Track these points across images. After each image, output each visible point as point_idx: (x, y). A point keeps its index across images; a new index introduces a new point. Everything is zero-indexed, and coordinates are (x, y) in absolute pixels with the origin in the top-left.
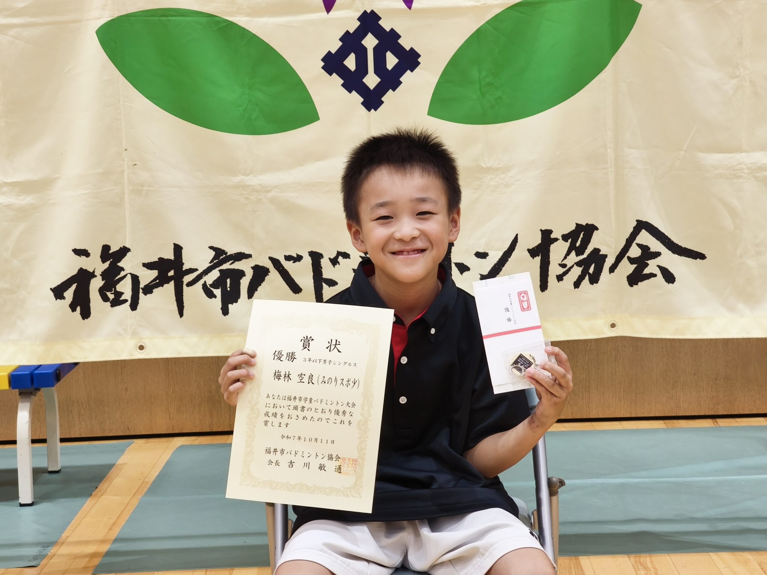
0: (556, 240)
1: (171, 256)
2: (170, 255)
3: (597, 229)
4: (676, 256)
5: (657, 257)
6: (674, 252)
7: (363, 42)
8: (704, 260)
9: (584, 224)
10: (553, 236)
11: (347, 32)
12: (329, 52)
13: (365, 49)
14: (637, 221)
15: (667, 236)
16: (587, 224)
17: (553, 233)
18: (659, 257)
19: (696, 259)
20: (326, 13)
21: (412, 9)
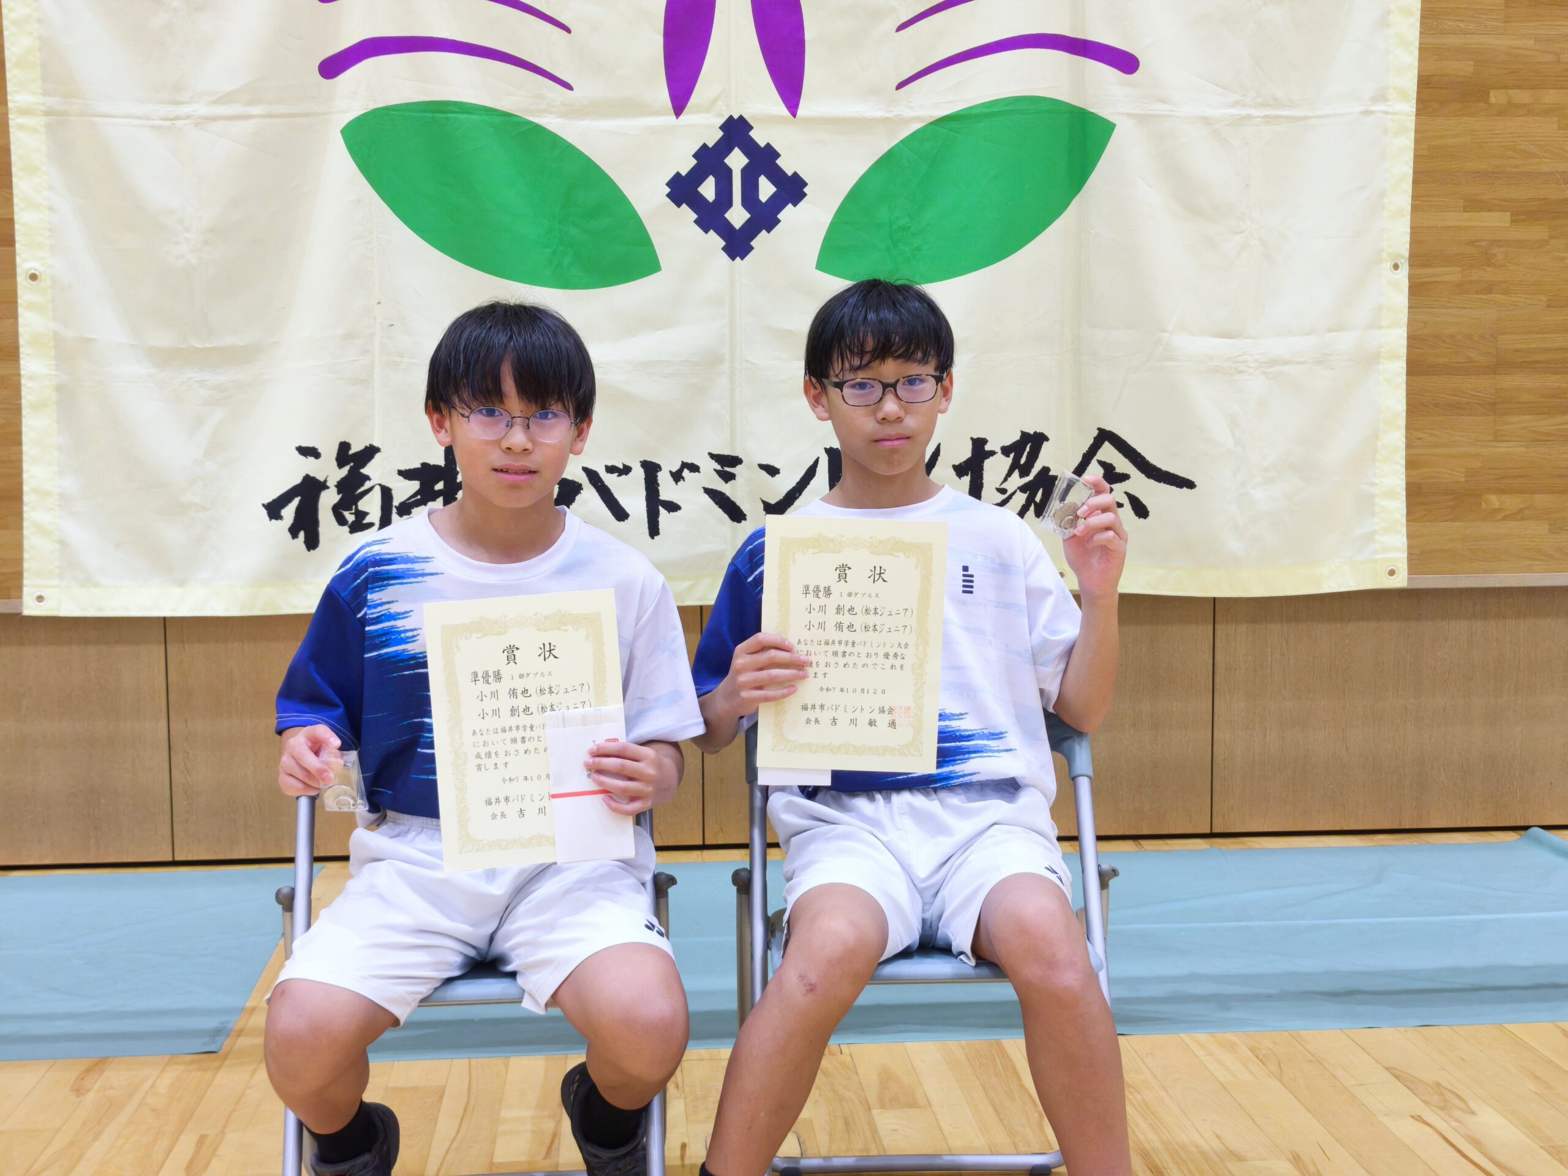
0: (992, 453)
1: (441, 462)
2: (439, 460)
3: (1047, 439)
4: (1152, 482)
5: (1124, 480)
6: (1149, 476)
8: (1193, 490)
9: (1032, 433)
10: (988, 448)
11: (704, 146)
12: (678, 174)
14: (1099, 429)
15: (1140, 454)
16: (1035, 433)
17: (988, 444)
18: (1127, 481)
19: (1181, 487)
20: (674, 117)
21: (797, 116)
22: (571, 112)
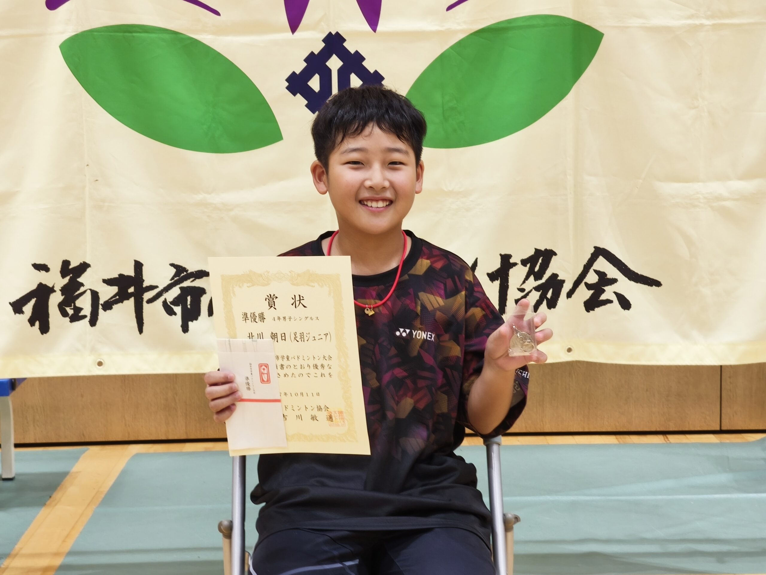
0: (515, 264)
1: (132, 274)
2: (130, 272)
3: (555, 254)
4: (632, 283)
5: (613, 283)
6: (630, 279)
7: (328, 64)
8: (660, 287)
9: (543, 249)
10: (512, 261)
11: (312, 53)
12: (294, 73)
13: (329, 71)
14: (595, 247)
15: (624, 263)
16: (546, 250)
17: (512, 258)
18: (615, 284)
19: (652, 286)
20: (291, 33)
21: (377, 32)
22: (220, 31)
